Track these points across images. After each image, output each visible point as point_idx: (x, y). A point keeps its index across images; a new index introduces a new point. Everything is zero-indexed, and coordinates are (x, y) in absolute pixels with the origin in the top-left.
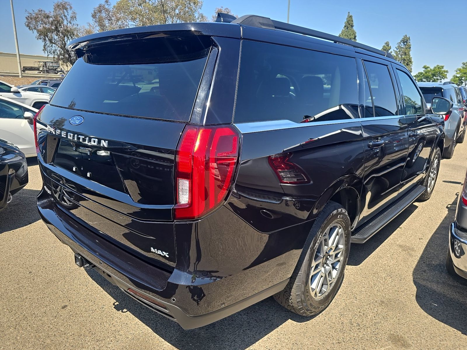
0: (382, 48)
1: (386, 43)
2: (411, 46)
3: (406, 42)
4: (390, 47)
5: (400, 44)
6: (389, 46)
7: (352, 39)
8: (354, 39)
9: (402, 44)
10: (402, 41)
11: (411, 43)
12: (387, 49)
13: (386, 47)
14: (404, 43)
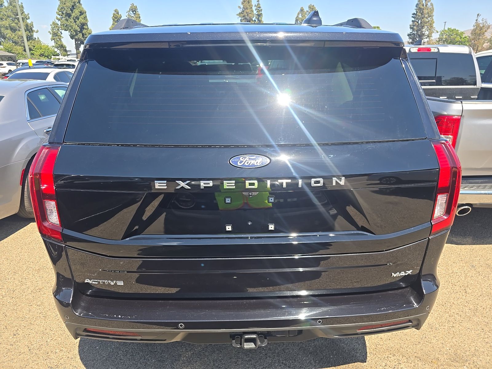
0: (113, 16)
1: (115, 11)
2: (140, 16)
3: (134, 11)
4: (121, 15)
5: (129, 13)
6: (119, 14)
7: (76, 3)
8: (79, 4)
9: (131, 12)
10: (131, 10)
11: (139, 13)
12: (118, 17)
13: (116, 15)
14: (133, 12)
